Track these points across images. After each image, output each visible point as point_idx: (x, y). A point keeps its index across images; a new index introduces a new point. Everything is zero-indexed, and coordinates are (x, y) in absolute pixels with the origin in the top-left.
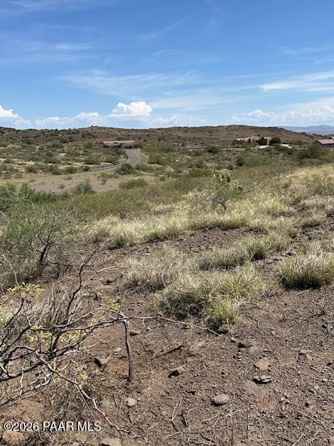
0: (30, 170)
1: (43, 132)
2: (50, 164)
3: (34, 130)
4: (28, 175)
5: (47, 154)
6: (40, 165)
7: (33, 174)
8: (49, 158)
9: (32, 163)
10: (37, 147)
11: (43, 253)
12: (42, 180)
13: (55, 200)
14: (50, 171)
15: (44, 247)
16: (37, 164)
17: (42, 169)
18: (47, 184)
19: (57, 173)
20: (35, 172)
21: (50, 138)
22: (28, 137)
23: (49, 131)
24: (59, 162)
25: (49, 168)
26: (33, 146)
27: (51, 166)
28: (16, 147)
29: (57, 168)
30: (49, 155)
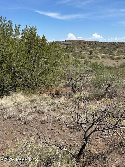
0: (103, 57)
1: (110, 43)
2: (111, 55)
3: (107, 43)
4: (102, 59)
5: (110, 52)
6: (107, 56)
7: (104, 59)
8: (111, 53)
9: (104, 55)
10: (107, 49)
11: (107, 88)
12: (107, 61)
13: (111, 69)
14: (110, 58)
15: (108, 86)
16: (106, 55)
17: (108, 57)
18: (109, 63)
19: (113, 59)
20: (105, 58)
21: (112, 45)
22: (104, 45)
23: (112, 43)
24: (114, 55)
25: (110, 57)
26: (106, 48)
27: (111, 56)
28: (100, 48)
29: (113, 57)
30: (111, 52)
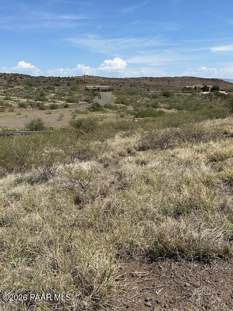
0: (22, 106)
2: (39, 101)
4: (19, 110)
8: (41, 97)
9: (25, 100)
10: (36, 89)
12: (27, 114)
17: (31, 105)
19: (42, 109)
20: (25, 108)
24: (46, 100)
25: (36, 105)
26: (33, 87)
27: (39, 103)
28: (21, 88)
29: (43, 105)
30: (42, 95)
